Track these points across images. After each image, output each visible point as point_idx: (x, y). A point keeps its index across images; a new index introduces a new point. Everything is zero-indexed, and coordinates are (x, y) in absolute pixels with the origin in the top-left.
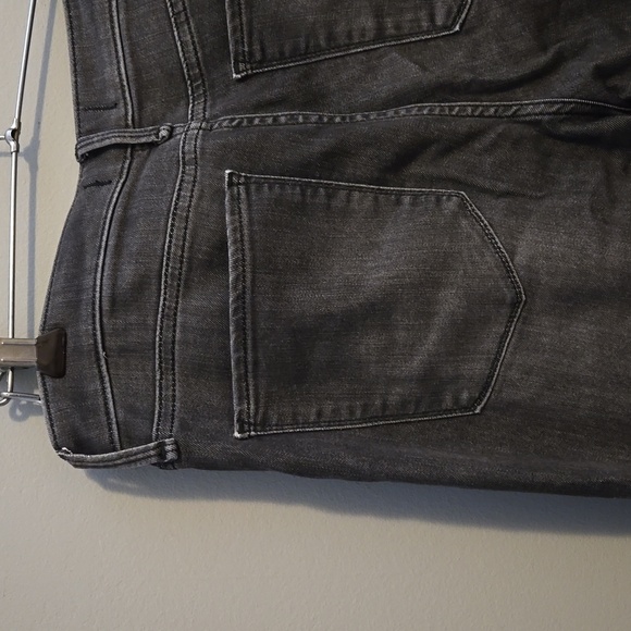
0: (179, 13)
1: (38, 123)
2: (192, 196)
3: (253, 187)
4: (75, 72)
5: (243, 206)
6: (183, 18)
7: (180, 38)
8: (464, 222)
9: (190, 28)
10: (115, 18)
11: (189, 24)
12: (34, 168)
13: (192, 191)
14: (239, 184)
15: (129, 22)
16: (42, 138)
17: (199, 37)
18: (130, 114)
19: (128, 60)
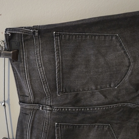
0: (44, 81)
1: (9, 95)
2: (48, 128)
3: (62, 126)
4: (17, 87)
5: (60, 132)
6: (45, 83)
7: (44, 87)
8: (108, 132)
9: (47, 85)
10: (27, 80)
11: (47, 83)
12: (9, 105)
13: (48, 126)
14: (59, 126)
15: (31, 80)
16: (10, 98)
17: (49, 87)
18: (32, 100)
19: (31, 90)
